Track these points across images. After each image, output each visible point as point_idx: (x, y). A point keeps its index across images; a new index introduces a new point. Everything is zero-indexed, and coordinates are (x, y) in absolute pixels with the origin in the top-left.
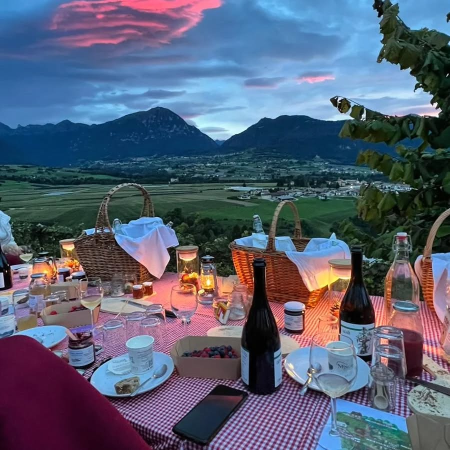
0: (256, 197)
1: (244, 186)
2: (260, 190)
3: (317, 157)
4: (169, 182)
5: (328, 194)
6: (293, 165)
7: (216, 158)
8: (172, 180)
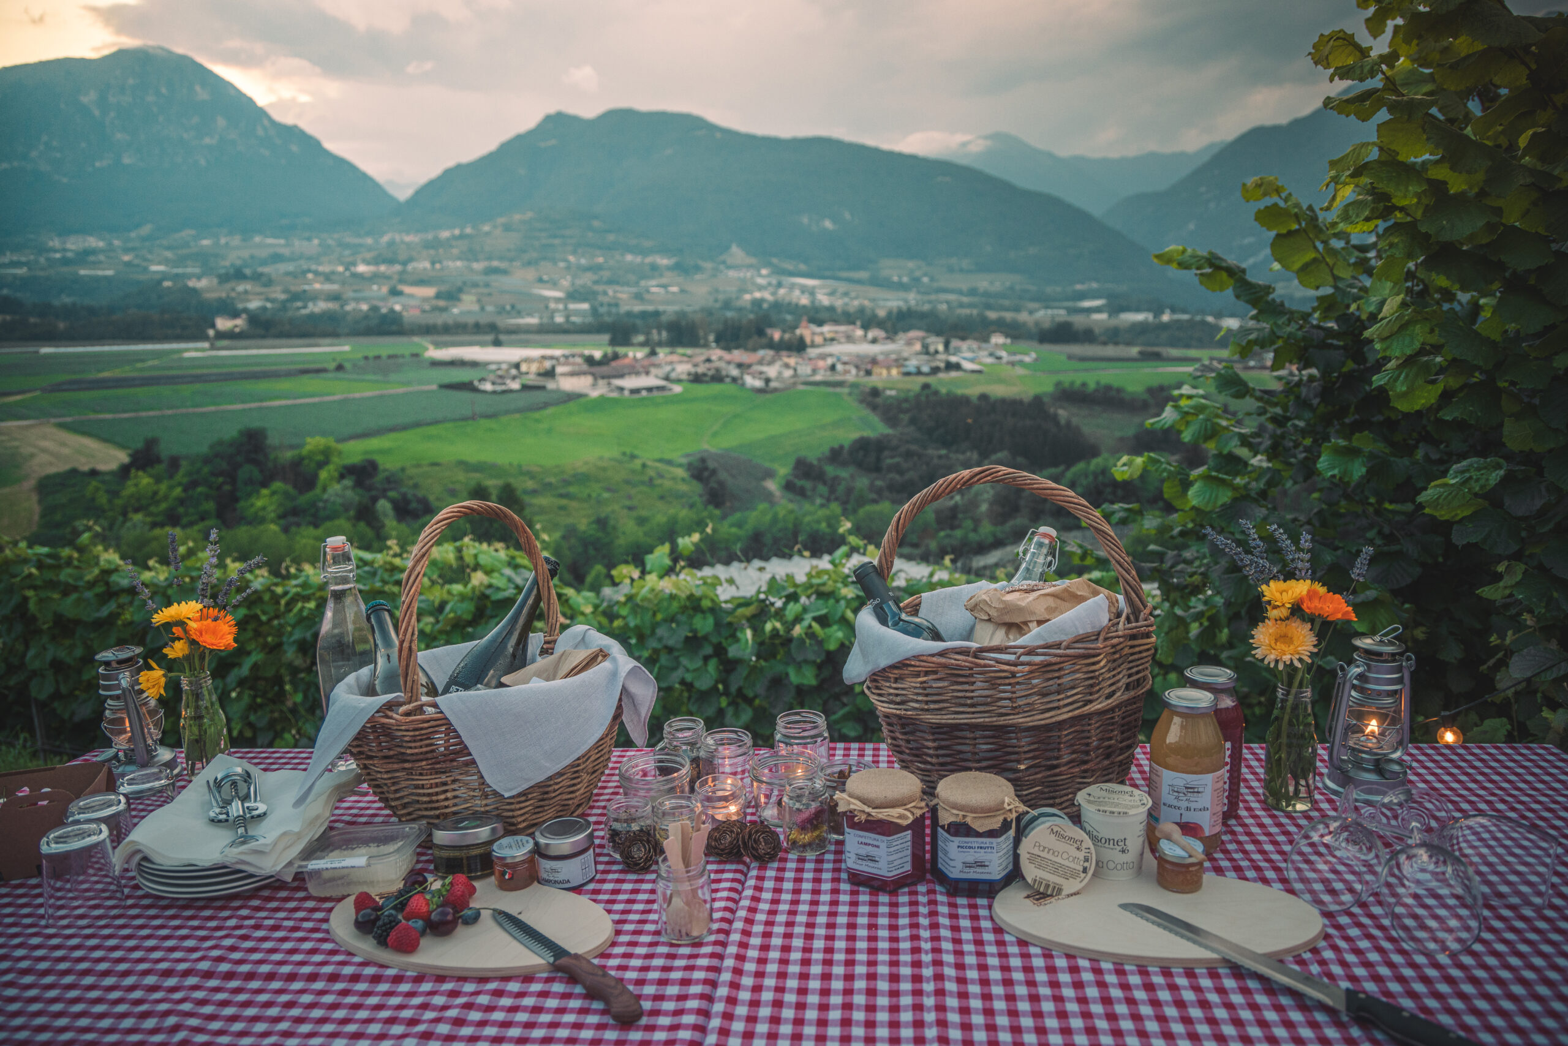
0: (540, 382)
1: (497, 343)
2: (552, 358)
3: (734, 249)
4: (211, 332)
5: (772, 371)
6: (661, 276)
7: (391, 244)
8: (223, 324)
